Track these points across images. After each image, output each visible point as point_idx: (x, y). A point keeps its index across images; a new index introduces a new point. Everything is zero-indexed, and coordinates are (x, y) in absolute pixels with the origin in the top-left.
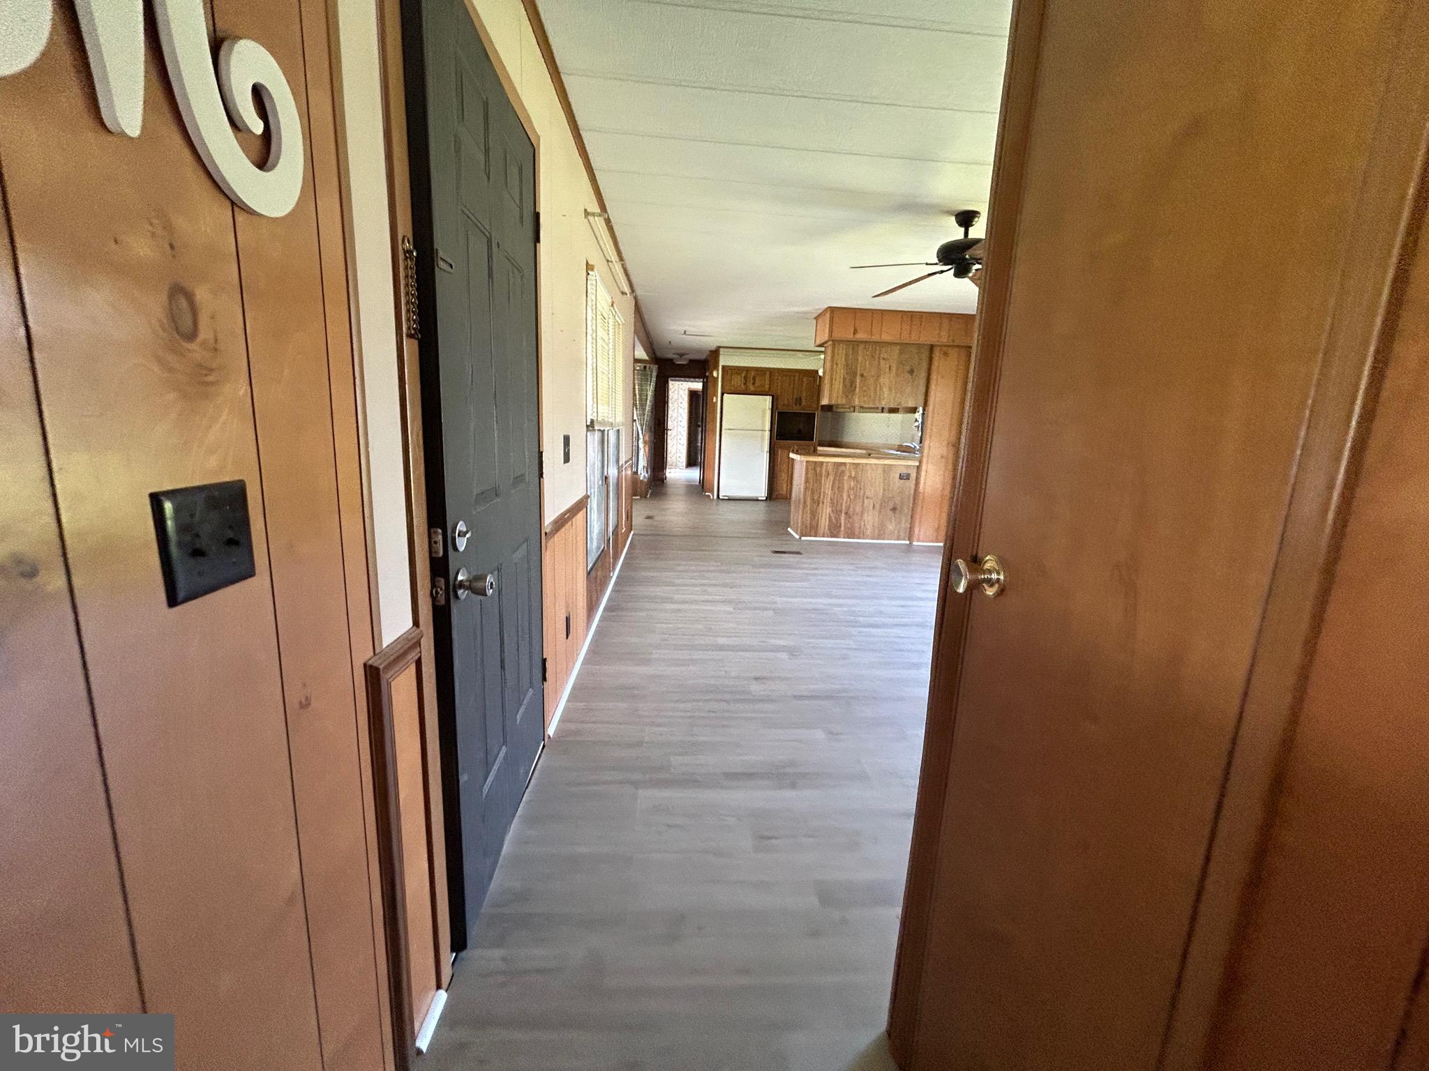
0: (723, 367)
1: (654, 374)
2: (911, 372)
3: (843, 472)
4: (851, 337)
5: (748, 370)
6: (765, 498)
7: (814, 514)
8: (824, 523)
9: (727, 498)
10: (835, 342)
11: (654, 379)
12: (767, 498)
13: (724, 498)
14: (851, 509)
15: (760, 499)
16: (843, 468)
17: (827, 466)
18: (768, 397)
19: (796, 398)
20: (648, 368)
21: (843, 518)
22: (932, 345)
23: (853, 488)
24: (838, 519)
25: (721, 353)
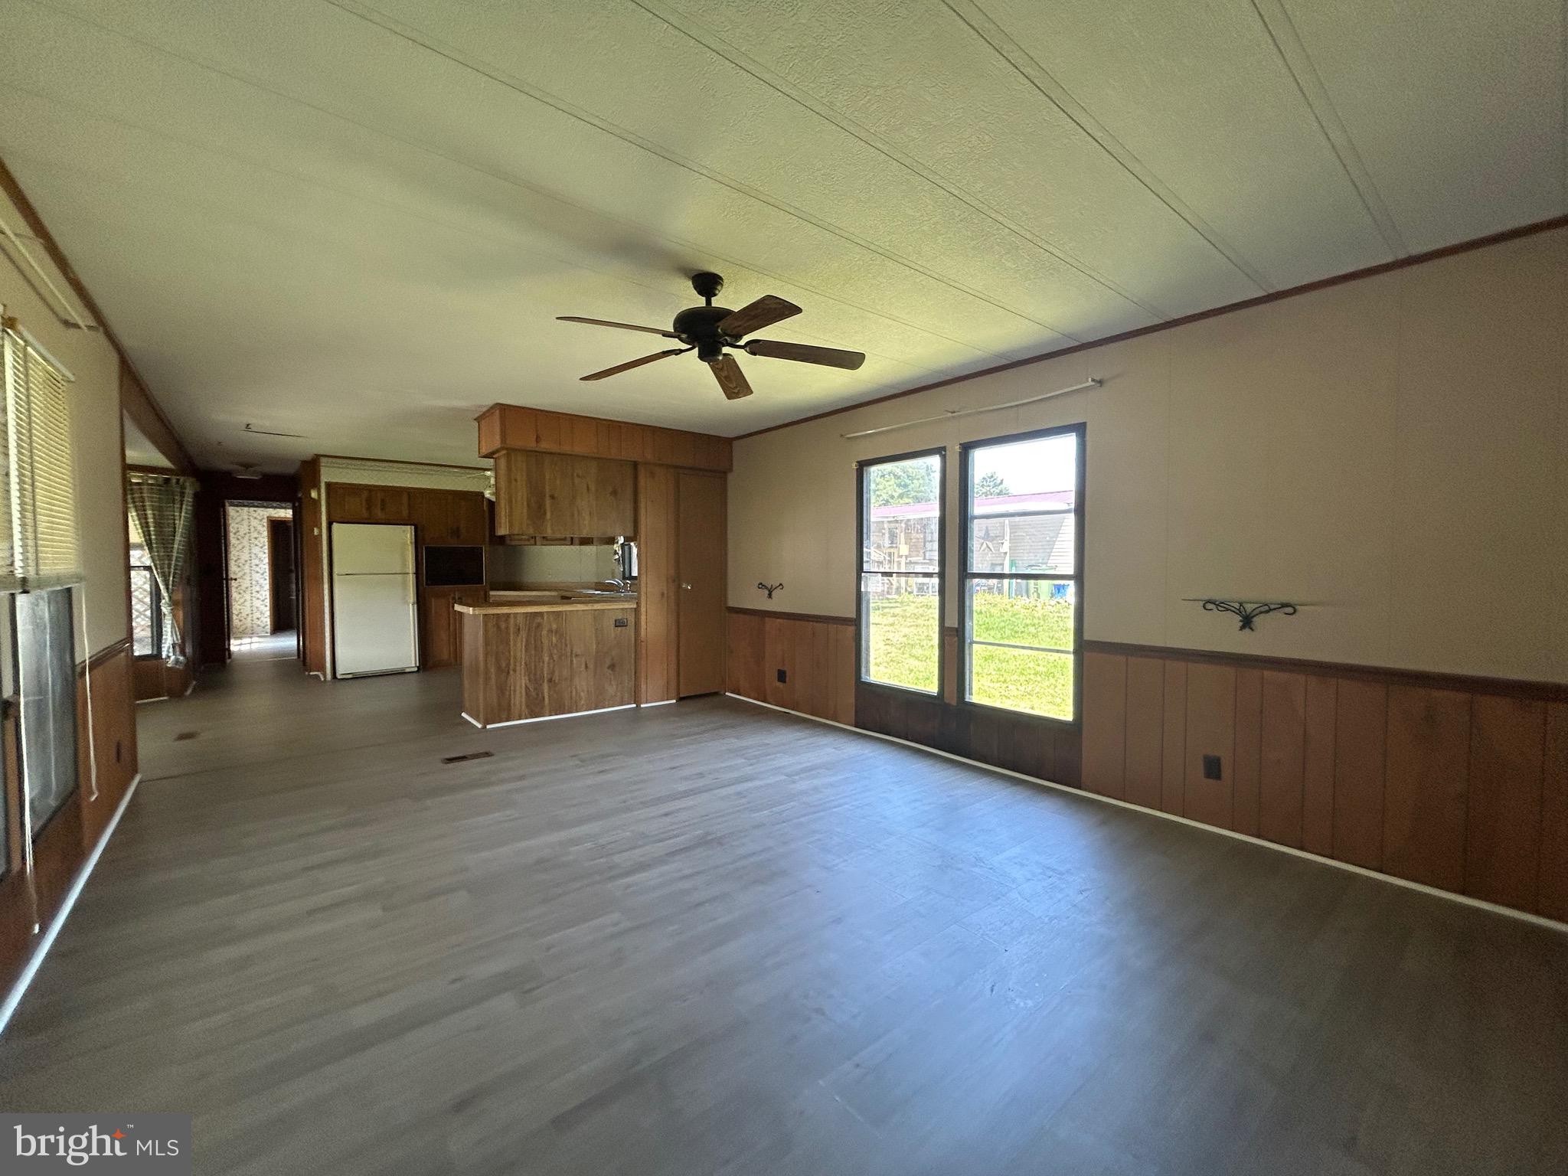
0: (329, 485)
1: (189, 491)
2: (614, 493)
3: (539, 625)
4: (531, 444)
5: (370, 489)
6: (416, 669)
7: (502, 689)
8: (519, 699)
9: (350, 676)
10: (511, 451)
12: (418, 667)
13: (345, 677)
14: (557, 673)
15: (408, 670)
16: (539, 620)
17: (515, 617)
18: (409, 527)
19: (451, 529)
20: (173, 481)
21: (546, 686)
22: (635, 462)
23: (556, 645)
24: (538, 689)
25: (323, 464)
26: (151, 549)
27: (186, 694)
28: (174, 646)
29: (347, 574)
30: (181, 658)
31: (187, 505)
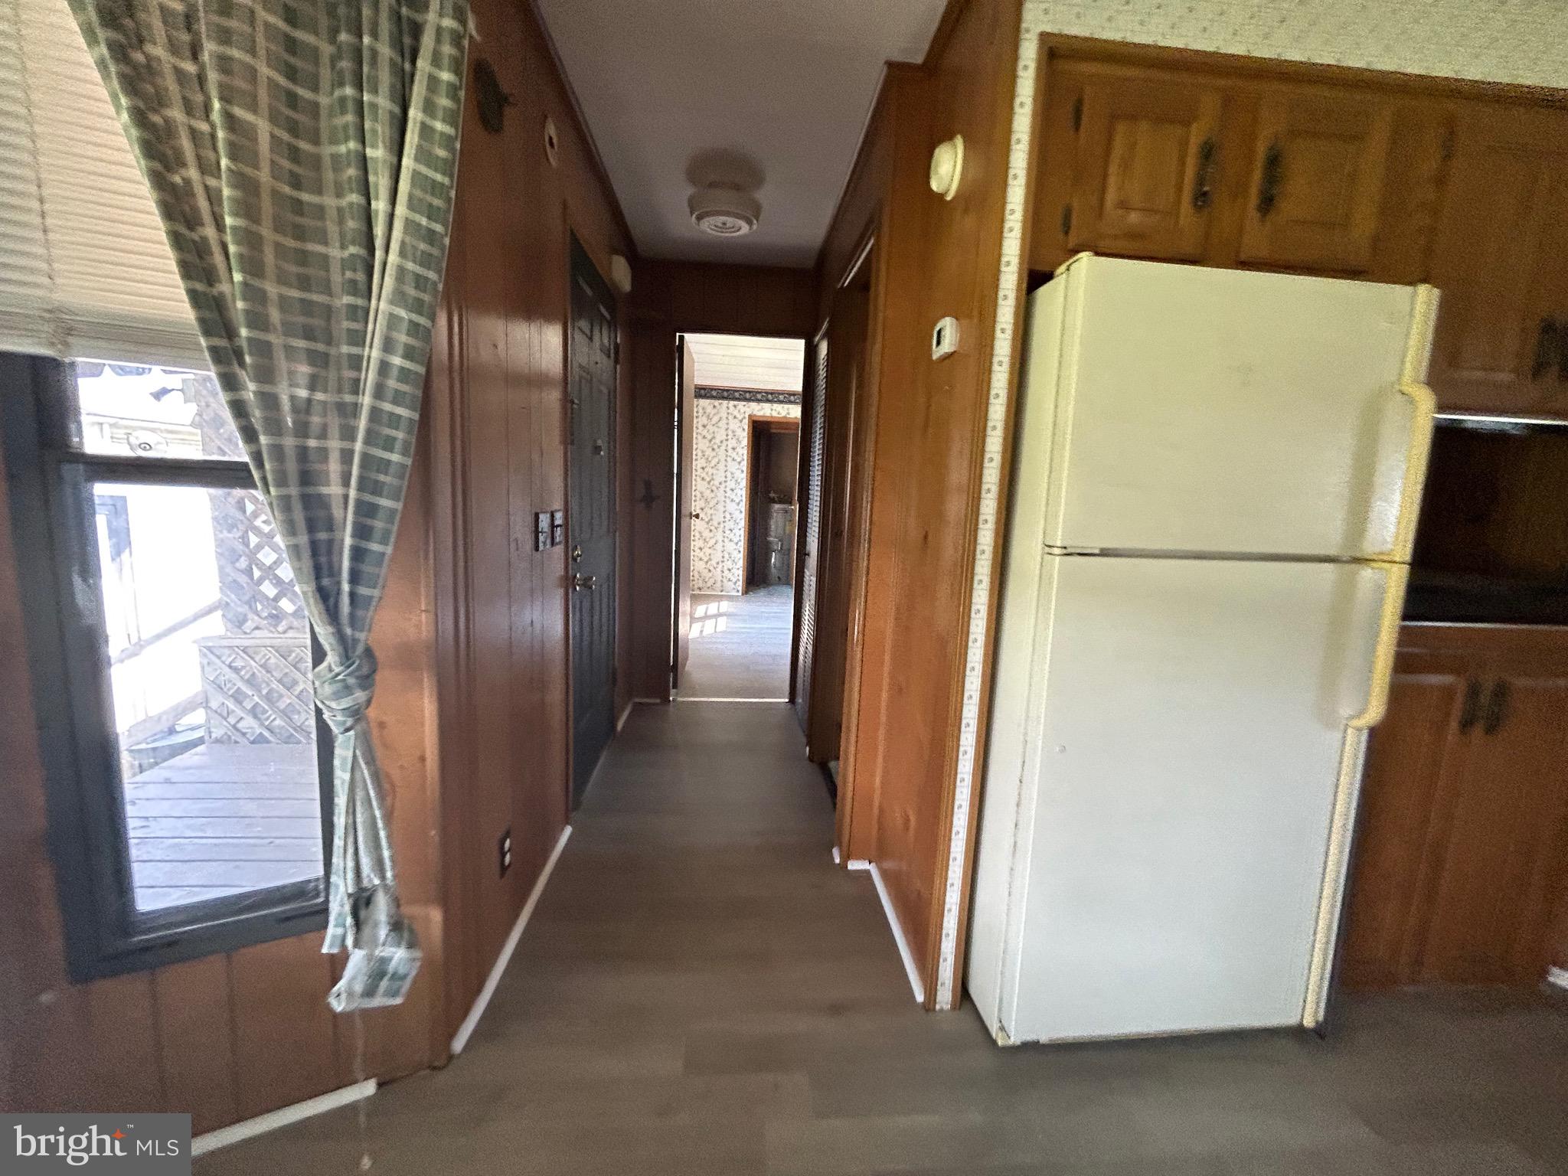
0: (1060, 57)
1: (441, 19)
11: (437, 72)
27: (458, 1044)
28: (361, 901)
29: (1104, 553)
30: (398, 956)
31: (429, 108)
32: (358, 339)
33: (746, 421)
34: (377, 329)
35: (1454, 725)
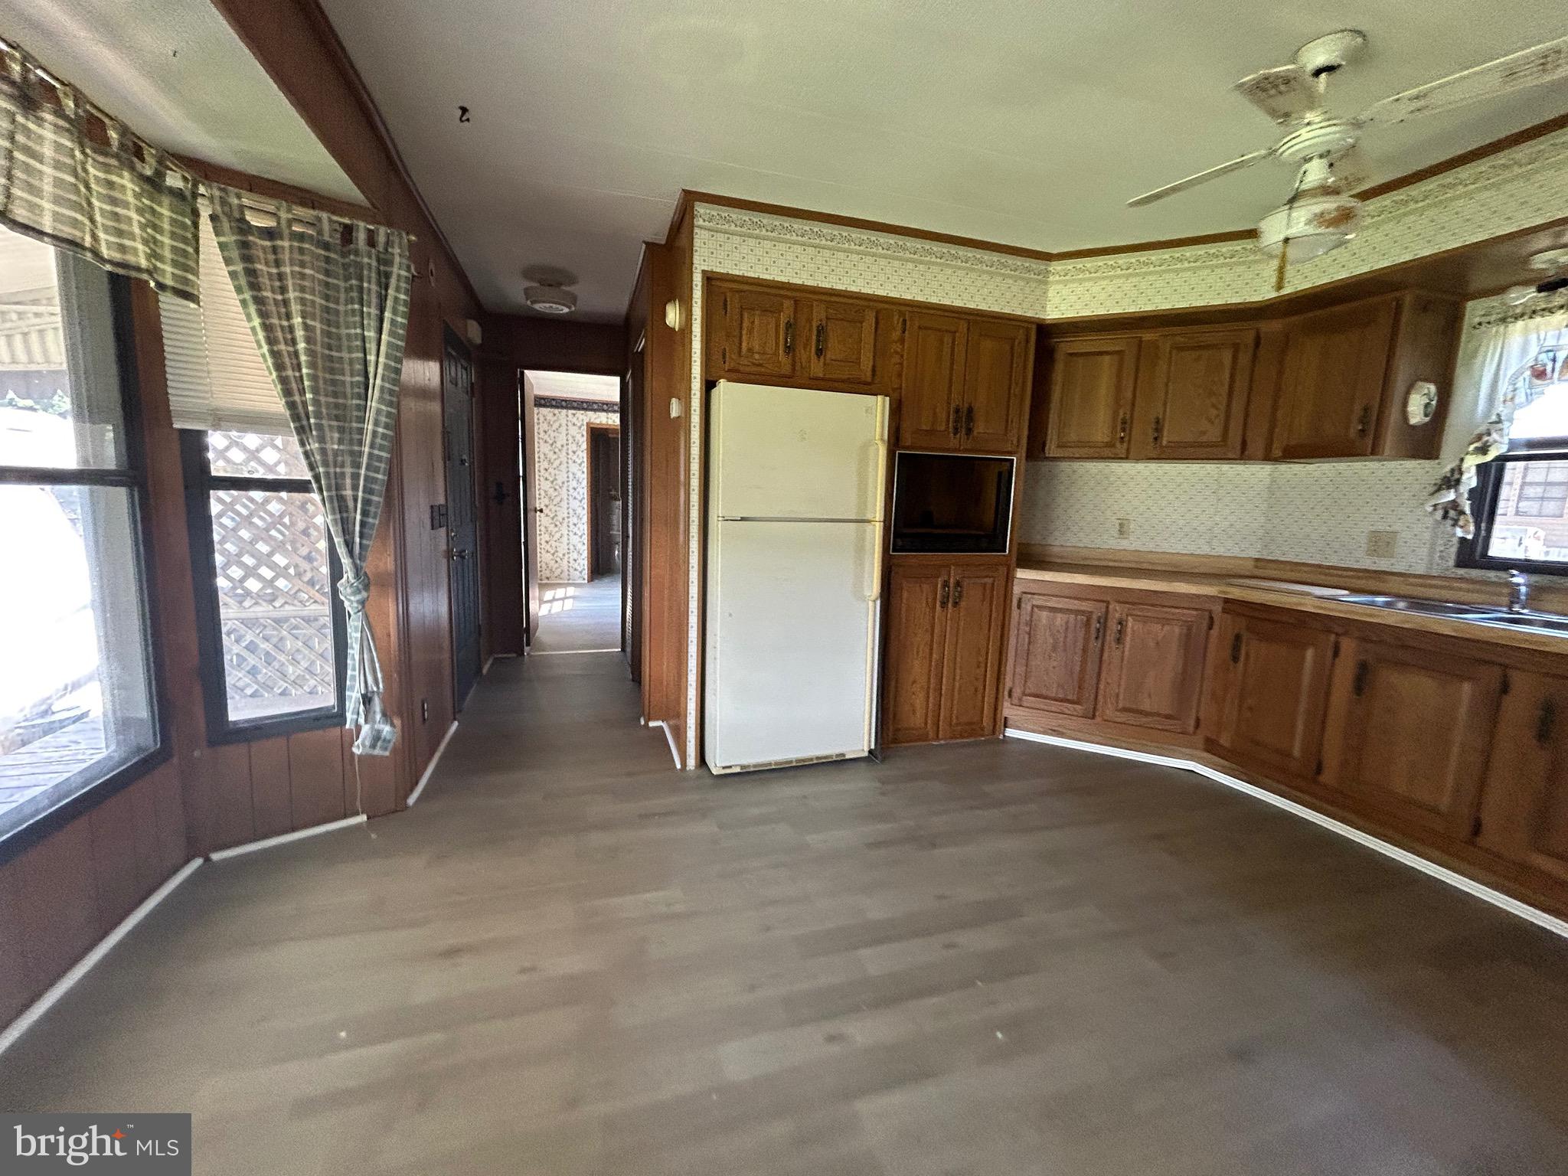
0: (711, 279)
1: (399, 271)
5: (801, 297)
6: (868, 755)
9: (738, 770)
11: (398, 295)
12: (870, 752)
13: (722, 772)
15: (847, 757)
18: (879, 397)
19: (957, 411)
20: (362, 236)
25: (701, 222)
26: (301, 431)
27: (411, 801)
28: (367, 700)
29: (743, 519)
30: (386, 729)
31: (395, 312)
32: (362, 420)
33: (585, 427)
34: (370, 415)
35: (938, 604)
